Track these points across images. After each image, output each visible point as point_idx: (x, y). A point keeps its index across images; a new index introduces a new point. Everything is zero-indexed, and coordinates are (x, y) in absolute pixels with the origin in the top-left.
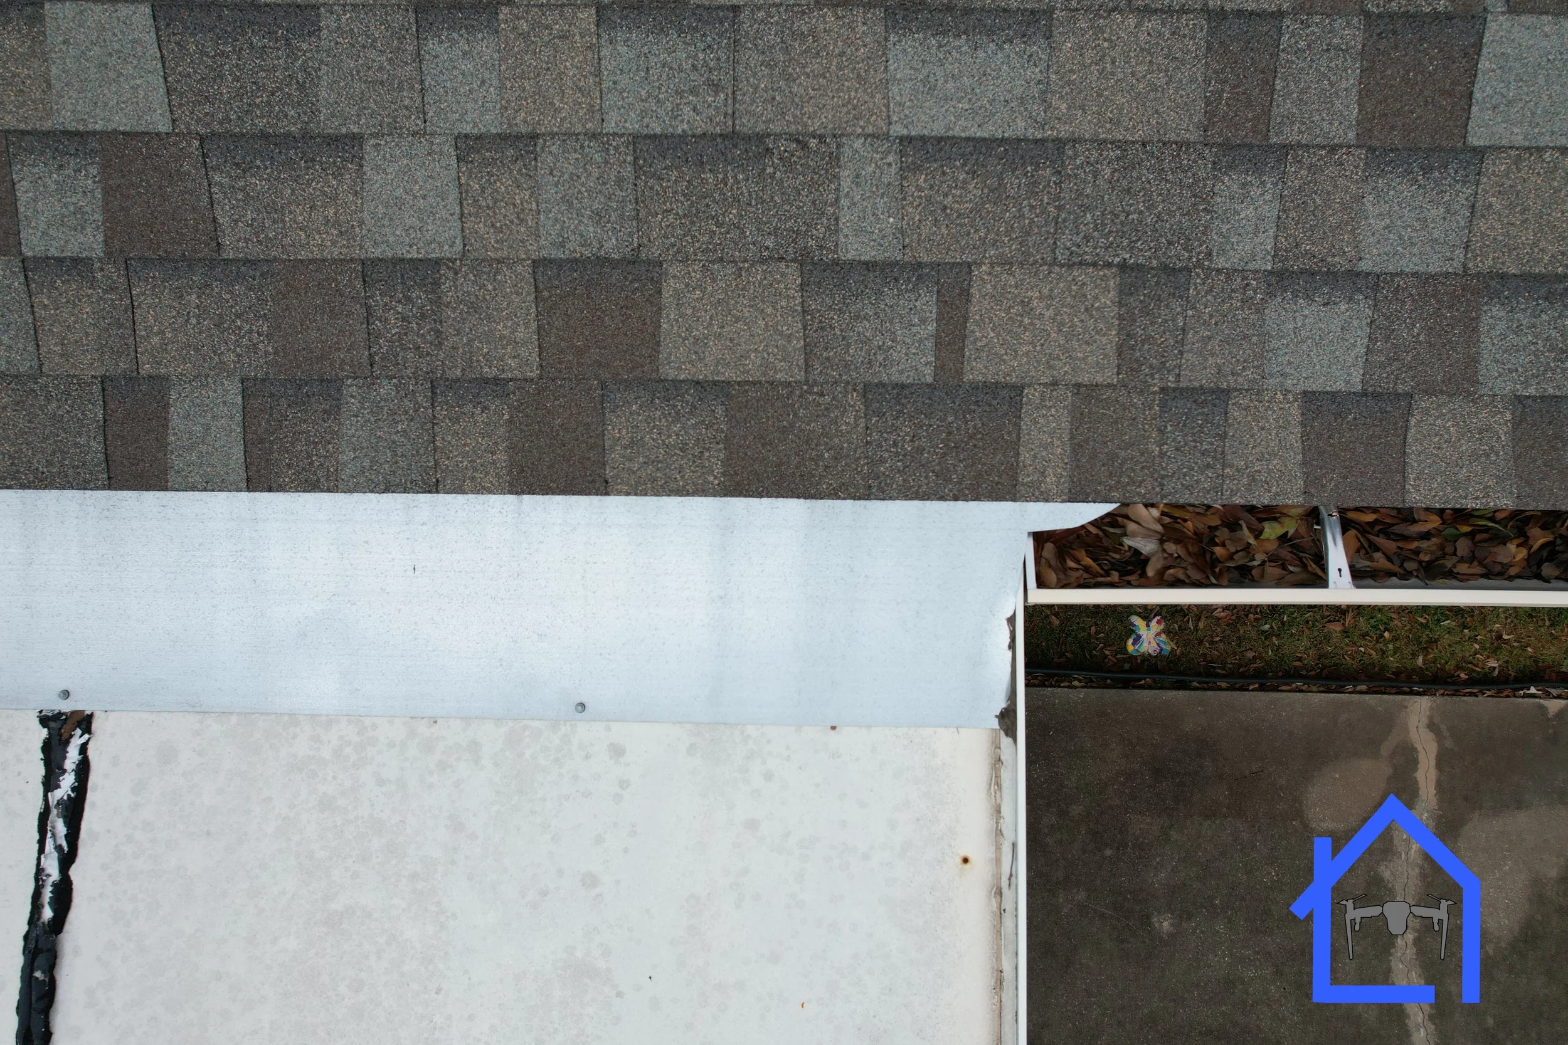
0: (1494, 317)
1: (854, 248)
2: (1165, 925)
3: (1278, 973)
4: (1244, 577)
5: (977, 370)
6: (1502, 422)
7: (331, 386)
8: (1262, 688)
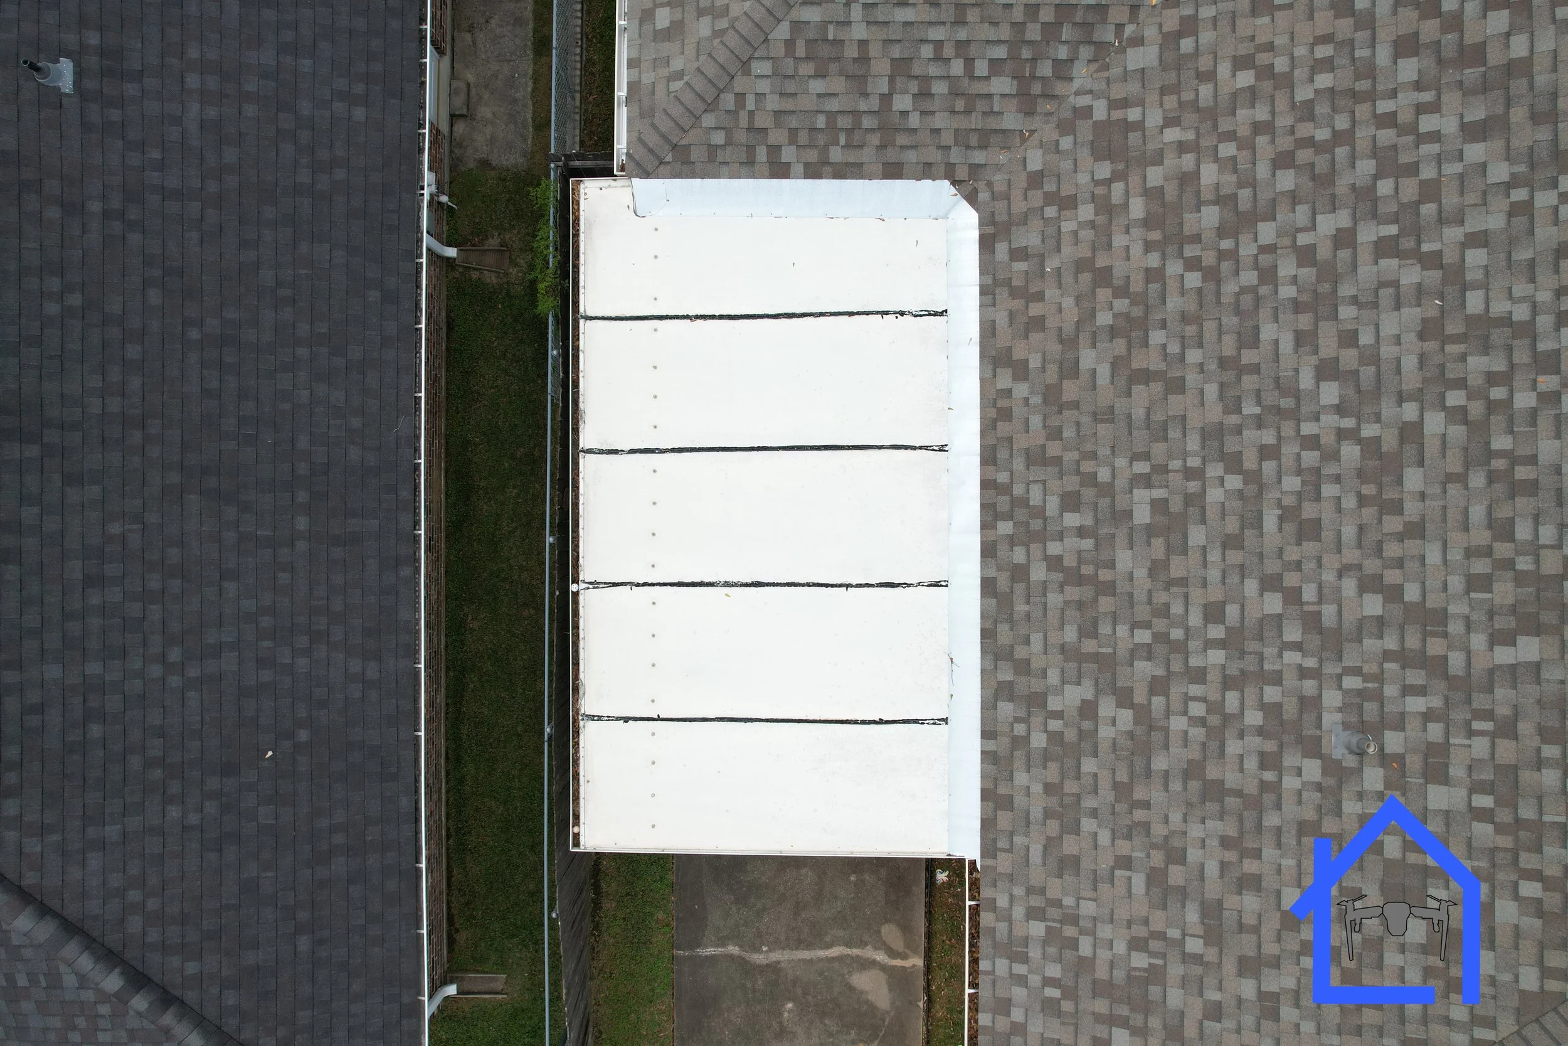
0: (1006, 924)
1: (1015, 838)
2: (853, 878)
3: (839, 912)
4: (970, 890)
5: (998, 853)
6: (992, 925)
7: (995, 764)
8: (926, 913)
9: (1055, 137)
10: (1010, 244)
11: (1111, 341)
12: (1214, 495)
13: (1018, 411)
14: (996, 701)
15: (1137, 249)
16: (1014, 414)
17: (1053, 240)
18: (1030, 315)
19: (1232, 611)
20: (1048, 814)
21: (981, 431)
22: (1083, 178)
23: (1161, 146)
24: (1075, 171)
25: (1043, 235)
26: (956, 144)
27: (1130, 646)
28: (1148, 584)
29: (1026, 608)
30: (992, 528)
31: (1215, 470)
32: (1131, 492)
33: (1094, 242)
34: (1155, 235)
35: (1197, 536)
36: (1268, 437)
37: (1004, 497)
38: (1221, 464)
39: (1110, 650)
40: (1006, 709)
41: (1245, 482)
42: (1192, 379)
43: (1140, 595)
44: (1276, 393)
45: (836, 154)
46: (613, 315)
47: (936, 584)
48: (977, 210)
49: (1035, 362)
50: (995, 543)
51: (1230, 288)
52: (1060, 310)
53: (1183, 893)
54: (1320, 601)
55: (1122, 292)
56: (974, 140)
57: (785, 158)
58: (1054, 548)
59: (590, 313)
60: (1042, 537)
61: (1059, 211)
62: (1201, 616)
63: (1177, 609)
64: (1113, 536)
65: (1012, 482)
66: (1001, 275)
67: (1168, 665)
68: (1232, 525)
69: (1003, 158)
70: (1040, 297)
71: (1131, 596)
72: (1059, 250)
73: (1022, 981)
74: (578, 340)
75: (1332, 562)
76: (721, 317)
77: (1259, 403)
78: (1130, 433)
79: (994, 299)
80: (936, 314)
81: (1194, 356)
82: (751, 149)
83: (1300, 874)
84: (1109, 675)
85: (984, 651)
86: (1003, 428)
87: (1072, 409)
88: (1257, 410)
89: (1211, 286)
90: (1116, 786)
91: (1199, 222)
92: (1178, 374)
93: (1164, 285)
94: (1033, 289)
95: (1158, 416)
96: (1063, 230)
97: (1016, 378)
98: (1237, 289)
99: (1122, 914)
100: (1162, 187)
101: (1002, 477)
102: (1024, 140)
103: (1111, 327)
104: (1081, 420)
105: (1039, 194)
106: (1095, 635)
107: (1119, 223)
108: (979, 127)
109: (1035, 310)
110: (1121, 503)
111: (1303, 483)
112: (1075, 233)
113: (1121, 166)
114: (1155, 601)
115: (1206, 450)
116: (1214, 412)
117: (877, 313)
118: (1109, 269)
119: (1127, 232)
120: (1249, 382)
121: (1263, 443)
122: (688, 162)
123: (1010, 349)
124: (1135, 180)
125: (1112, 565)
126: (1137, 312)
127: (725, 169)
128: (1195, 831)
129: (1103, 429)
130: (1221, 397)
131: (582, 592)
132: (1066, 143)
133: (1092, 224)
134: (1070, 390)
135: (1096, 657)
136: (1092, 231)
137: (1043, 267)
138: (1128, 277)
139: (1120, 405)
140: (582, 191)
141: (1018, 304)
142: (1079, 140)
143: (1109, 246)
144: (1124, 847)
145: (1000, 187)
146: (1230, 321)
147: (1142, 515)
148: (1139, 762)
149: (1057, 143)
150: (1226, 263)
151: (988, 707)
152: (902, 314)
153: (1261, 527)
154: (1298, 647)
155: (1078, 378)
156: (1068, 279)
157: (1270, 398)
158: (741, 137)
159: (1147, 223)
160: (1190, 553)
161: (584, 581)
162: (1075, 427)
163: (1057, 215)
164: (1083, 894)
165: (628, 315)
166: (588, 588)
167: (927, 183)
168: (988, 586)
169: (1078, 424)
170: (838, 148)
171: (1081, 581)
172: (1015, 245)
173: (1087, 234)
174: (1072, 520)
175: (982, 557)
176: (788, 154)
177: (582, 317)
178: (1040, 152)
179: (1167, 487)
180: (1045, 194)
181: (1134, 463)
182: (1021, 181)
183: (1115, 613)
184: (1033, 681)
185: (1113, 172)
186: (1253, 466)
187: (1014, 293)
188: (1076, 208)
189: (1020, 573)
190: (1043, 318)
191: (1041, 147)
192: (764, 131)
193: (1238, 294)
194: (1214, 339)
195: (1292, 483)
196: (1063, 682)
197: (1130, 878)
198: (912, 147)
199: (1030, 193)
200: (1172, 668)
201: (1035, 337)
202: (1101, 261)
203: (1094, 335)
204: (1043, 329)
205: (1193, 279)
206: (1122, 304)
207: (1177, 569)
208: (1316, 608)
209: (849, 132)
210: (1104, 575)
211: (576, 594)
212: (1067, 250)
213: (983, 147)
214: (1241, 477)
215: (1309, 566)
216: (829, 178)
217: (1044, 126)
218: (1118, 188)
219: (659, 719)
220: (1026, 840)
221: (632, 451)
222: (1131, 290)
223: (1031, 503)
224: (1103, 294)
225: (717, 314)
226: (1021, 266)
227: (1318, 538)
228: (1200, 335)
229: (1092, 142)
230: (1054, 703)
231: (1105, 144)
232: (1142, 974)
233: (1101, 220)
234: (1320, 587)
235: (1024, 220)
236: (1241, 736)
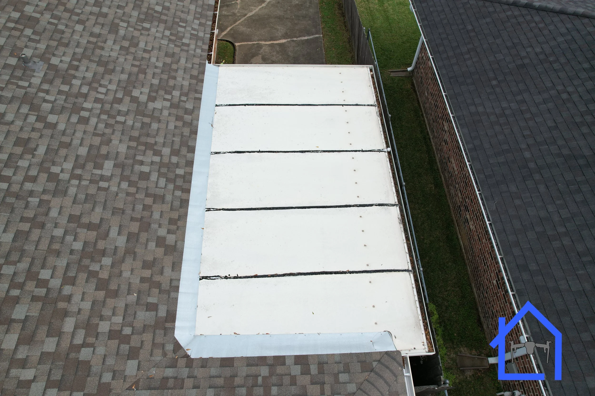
0: (198, 45)
1: (191, 67)
5: (198, 64)
6: (203, 46)
7: (196, 89)
9: (114, 383)
10: (157, 315)
11: (105, 248)
12: (68, 166)
13: (165, 222)
14: (193, 109)
15: (77, 298)
16: (168, 221)
17: (129, 312)
18: (150, 270)
19: (74, 119)
20: (176, 71)
21: (187, 216)
22: (101, 350)
23: (39, 366)
24: (105, 356)
25: (135, 317)
26: (183, 380)
27: (127, 116)
28: (113, 137)
29: (174, 139)
30: (187, 172)
31: (65, 176)
32: (112, 174)
33: (104, 306)
34: (61, 305)
35: (83, 151)
36: (28, 186)
37: (179, 184)
38: (60, 178)
39: (137, 117)
40: (189, 106)
41: (49, 168)
42: (63, 221)
43: (118, 134)
44: (15, 206)
45: (264, 371)
46: (393, 273)
47: (216, 153)
48: (175, 339)
49: (152, 245)
50: (186, 166)
51: (23, 266)
52: (132, 270)
53: (124, 38)
54: (27, 115)
55: (93, 274)
56: (171, 383)
57: (298, 367)
58: (157, 159)
59: (407, 273)
60: (161, 164)
61: (121, 330)
62: (90, 121)
63: (101, 126)
64: (126, 158)
65: (174, 190)
66: (165, 296)
67: (111, 108)
68: (63, 152)
69: (153, 372)
70: (143, 280)
71: (122, 134)
72: (126, 305)
73: (193, 29)
74: (411, 260)
75: (15, 128)
76: (331, 273)
77: (28, 202)
78: (106, 201)
79: (171, 283)
80: (206, 278)
81: (59, 232)
82: (321, 371)
83: (72, 33)
84: (140, 108)
85: (197, 127)
86: (175, 215)
87: (135, 218)
88: (30, 199)
89: (34, 269)
90: (145, 74)
91: (29, 309)
92: (71, 224)
93: (65, 273)
94: (146, 286)
95: (88, 206)
96: (121, 318)
97: (164, 239)
98: (18, 265)
99: (150, 39)
100: (47, 336)
101: (178, 193)
102: (137, 383)
103: (103, 256)
104: (131, 212)
105: (133, 344)
106: (143, 123)
107: (84, 316)
108: (166, 391)
109: (147, 273)
110: (118, 171)
111: (17, 162)
112: (114, 314)
113: (73, 355)
114: (111, 130)
115: (66, 186)
116: (56, 203)
117: (240, 278)
118: (97, 289)
119: (80, 310)
120: (30, 214)
121: (32, 184)
122: (362, 362)
123: (165, 254)
124: (65, 344)
125: (129, 147)
126: (86, 262)
127: (337, 359)
128: (114, 54)
129: (121, 205)
130: (49, 209)
131: (385, 148)
132: (107, 377)
133: (102, 318)
134: (134, 227)
135: (144, 115)
136: (103, 314)
137: (138, 297)
138: (87, 282)
139: (108, 215)
140: (426, 347)
141: (157, 278)
142: (98, 378)
143: (94, 303)
144: (146, 55)
145: (158, 352)
146: (30, 247)
147: (108, 165)
148: (133, 78)
149: (113, 379)
150: (20, 281)
151: (197, 108)
152: (226, 277)
153: (47, 148)
154: (45, 101)
155: (129, 232)
156: (124, 287)
157: (21, 204)
158: (328, 379)
159: (65, 314)
160: (89, 145)
161: (385, 152)
162: (136, 209)
163: (124, 328)
164: (166, 46)
165: (385, 273)
166: (383, 149)
167: (205, 356)
168: (192, 150)
169: (133, 210)
170: (262, 375)
171: (146, 144)
172: (153, 313)
173: (107, 312)
174: (146, 169)
175: (193, 162)
176: (296, 370)
177: (411, 271)
178: (127, 373)
179: (92, 174)
180: (128, 343)
181: (107, 187)
182: (144, 354)
183: (132, 129)
184: (175, 113)
185: (79, 352)
186: (42, 174)
187: (158, 285)
188: (110, 331)
189: (175, 152)
190: (143, 267)
191: (125, 376)
192: (313, 383)
193: (19, 261)
194: (43, 240)
195: (23, 163)
196: (161, 110)
197: (145, 46)
198: (213, 377)
199: (139, 345)
200: (110, 106)
201: (150, 258)
202: (101, 294)
203: (115, 253)
204: (144, 262)
205: (45, 274)
206: (95, 267)
207: (97, 141)
208: (30, 113)
209: (255, 385)
210: (134, 144)
211: (388, 146)
212: (121, 304)
213: (165, 379)
214: (51, 171)
215: (28, 129)
216: (268, 357)
217: (120, 392)
218: (78, 340)
219: (343, 105)
220: (187, 65)
221: (371, 205)
222: (86, 274)
223: (165, 179)
224: (104, 275)
225: (334, 275)
226: (151, 300)
227: (18, 138)
228: (51, 243)
229: (88, 376)
230: (168, 104)
231: (80, 373)
232: (146, 22)
233: (95, 320)
234: (25, 119)
235: (145, 328)
236: (84, 78)
